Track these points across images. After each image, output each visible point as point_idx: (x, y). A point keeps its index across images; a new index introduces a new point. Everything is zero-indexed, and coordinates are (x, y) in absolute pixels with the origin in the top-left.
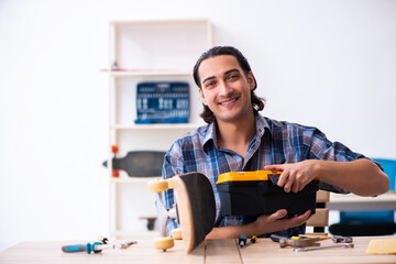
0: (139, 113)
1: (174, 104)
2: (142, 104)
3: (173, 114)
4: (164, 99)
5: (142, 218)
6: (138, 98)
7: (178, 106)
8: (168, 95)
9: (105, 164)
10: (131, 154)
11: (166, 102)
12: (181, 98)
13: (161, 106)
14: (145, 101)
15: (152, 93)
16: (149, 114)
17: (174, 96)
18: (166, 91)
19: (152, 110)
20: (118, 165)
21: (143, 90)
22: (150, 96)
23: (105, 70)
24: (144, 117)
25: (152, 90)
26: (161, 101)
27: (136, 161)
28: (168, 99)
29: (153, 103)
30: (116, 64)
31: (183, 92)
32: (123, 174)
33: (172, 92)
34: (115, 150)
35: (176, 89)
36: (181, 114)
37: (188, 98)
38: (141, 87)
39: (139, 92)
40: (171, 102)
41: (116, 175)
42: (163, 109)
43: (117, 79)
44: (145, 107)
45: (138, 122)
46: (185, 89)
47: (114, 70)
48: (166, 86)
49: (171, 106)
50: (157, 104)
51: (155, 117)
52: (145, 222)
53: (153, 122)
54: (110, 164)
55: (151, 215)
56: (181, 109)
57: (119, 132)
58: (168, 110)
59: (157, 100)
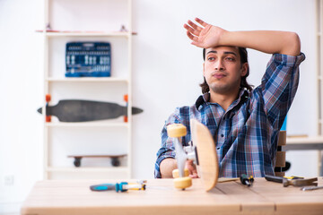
0: (68, 68)
1: (98, 61)
2: (71, 60)
3: (97, 69)
4: (89, 56)
5: (70, 157)
6: (67, 55)
7: (101, 62)
8: (92, 53)
9: (40, 111)
10: (62, 103)
11: (91, 59)
12: (103, 56)
13: (86, 62)
14: (73, 58)
15: (79, 51)
16: (76, 68)
17: (98, 53)
18: (91, 50)
19: (79, 66)
20: (50, 111)
21: (71, 48)
22: (77, 53)
23: (42, 31)
24: (73, 71)
25: (79, 48)
26: (86, 58)
27: (66, 108)
28: (93, 56)
29: (80, 60)
30: (49, 26)
31: (106, 51)
32: (54, 119)
33: (96, 50)
34: (48, 99)
35: (99, 48)
36: (104, 69)
37: (109, 56)
38: (69, 45)
39: (68, 50)
40: (95, 59)
41: (49, 120)
42: (88, 65)
43: (50, 40)
44: (73, 62)
45: (68, 75)
46: (107, 48)
47: (48, 31)
48: (91, 45)
49: (95, 62)
50: (84, 60)
51: (82, 71)
52: (73, 160)
53: (81, 75)
54: (44, 111)
55: (78, 154)
56: (103, 65)
57: (50, 84)
58: (92, 66)
59: (83, 56)
